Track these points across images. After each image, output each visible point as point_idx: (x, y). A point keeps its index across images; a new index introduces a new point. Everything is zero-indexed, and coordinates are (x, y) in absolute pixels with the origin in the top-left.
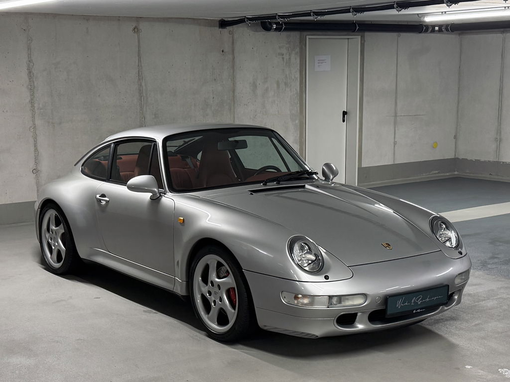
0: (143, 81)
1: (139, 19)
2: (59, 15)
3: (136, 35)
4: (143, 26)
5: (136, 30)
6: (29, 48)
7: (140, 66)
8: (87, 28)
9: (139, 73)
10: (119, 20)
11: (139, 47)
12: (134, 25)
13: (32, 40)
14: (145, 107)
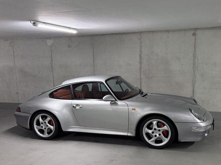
0: (196, 59)
1: (196, 29)
2: (155, 31)
3: (194, 37)
4: (198, 32)
5: (194, 34)
6: (141, 46)
7: (195, 51)
8: (168, 36)
9: (194, 55)
10: (185, 31)
11: (195, 42)
12: (193, 32)
13: (142, 43)
14: (196, 70)
